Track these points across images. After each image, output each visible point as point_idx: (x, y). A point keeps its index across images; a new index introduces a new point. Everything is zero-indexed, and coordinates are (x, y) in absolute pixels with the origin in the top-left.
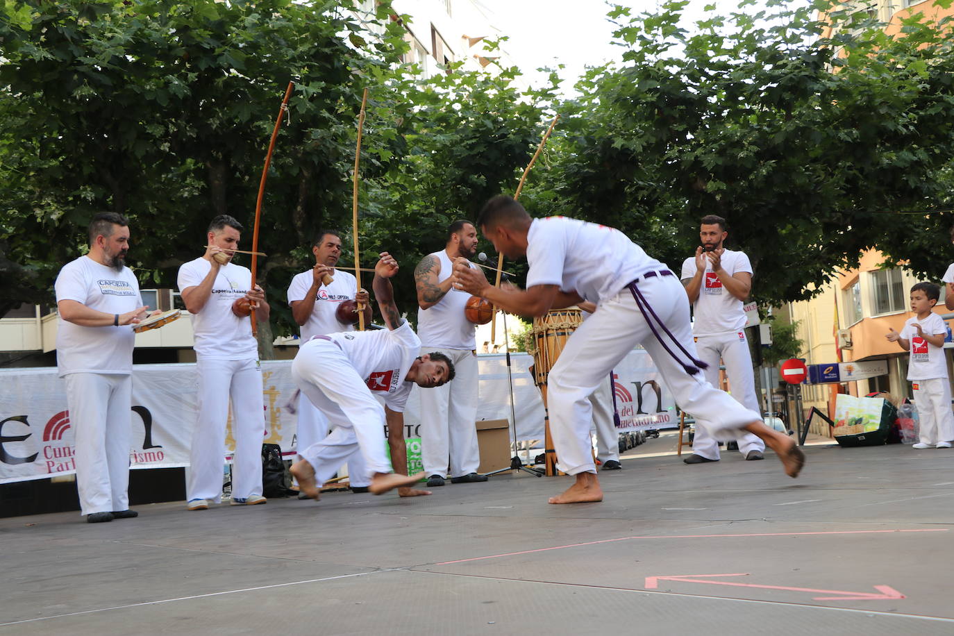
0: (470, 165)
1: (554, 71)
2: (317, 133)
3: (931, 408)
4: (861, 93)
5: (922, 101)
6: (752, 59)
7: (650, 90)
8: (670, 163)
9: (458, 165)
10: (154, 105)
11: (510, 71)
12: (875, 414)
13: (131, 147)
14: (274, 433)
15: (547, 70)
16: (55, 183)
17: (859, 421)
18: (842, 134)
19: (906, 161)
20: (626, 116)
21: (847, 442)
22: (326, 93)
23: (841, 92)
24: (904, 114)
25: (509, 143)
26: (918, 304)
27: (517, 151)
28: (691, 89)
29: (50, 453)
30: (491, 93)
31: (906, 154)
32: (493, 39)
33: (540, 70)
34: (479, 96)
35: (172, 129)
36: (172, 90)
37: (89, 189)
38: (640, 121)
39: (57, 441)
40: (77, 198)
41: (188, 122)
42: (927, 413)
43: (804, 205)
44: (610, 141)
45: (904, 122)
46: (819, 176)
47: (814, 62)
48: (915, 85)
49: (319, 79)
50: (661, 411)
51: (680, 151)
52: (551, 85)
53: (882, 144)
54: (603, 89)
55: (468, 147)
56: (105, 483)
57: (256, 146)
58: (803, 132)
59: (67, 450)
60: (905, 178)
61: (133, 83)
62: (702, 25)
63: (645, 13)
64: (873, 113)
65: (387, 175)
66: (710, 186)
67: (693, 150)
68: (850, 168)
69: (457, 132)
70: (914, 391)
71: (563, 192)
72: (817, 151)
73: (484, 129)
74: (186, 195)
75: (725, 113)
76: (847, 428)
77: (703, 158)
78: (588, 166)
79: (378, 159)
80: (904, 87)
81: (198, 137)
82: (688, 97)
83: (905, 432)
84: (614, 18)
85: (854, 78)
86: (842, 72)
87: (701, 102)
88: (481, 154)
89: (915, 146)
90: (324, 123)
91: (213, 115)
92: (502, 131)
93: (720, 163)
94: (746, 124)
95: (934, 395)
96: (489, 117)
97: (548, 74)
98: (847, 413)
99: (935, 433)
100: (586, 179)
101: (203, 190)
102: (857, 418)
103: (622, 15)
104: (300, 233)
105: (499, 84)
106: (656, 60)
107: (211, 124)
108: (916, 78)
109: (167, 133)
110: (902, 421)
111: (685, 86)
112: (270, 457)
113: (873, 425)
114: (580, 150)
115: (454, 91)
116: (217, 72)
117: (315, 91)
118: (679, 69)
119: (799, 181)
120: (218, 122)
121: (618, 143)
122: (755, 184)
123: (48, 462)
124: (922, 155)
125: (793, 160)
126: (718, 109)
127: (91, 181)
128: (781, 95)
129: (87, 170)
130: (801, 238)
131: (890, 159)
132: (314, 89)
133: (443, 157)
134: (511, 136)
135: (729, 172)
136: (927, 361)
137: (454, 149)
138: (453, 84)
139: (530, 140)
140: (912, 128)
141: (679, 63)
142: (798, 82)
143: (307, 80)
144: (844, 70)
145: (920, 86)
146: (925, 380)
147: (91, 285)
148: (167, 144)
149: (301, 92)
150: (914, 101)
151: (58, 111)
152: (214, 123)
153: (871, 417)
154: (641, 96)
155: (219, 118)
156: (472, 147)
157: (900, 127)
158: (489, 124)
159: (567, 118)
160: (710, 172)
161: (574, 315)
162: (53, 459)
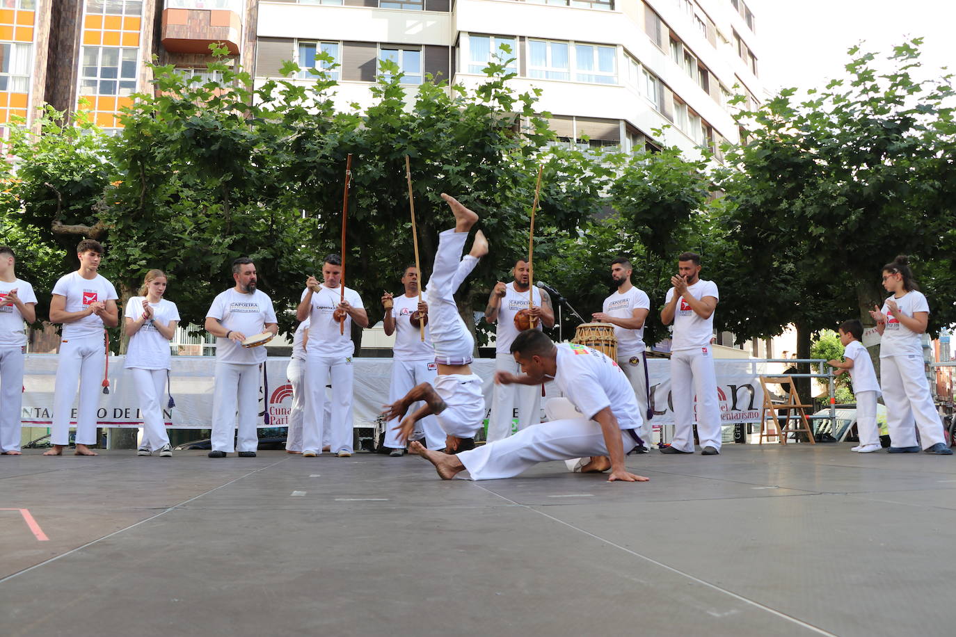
15: (701, 147)
32: (660, 127)
39: (279, 404)
50: (752, 409)
51: (790, 204)
59: (284, 411)
62: (805, 105)
63: (767, 100)
77: (806, 208)
84: (734, 104)
88: (646, 211)
103: (740, 102)
122: (851, 228)
147: (227, 306)
160: (811, 218)
161: (608, 330)
162: (275, 415)
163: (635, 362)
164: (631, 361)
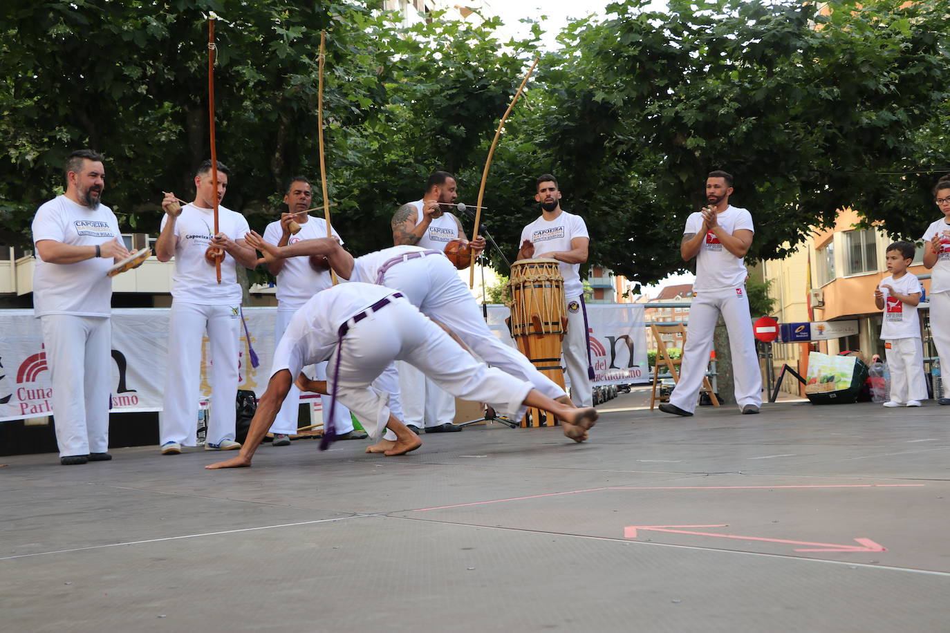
0: (449, 115)
1: (536, 23)
2: (297, 79)
3: (903, 368)
4: (843, 51)
5: (904, 61)
6: (735, 14)
7: (632, 44)
8: (650, 117)
9: (438, 115)
10: (131, 46)
11: (491, 21)
12: (846, 372)
13: (107, 88)
14: (249, 380)
15: (529, 21)
16: (30, 123)
17: (831, 379)
18: (823, 92)
19: (885, 120)
20: (608, 70)
21: (818, 400)
22: (306, 38)
23: (824, 50)
24: (885, 74)
25: (489, 94)
26: (894, 263)
27: (498, 102)
28: (673, 44)
29: (24, 395)
30: (472, 43)
31: (885, 114)
33: (522, 21)
34: (460, 46)
35: (150, 71)
36: (150, 31)
37: (65, 130)
38: (621, 74)
39: (30, 383)
40: (52, 138)
41: (166, 65)
42: (899, 372)
43: (783, 164)
44: (591, 94)
45: (885, 82)
46: (798, 134)
47: (797, 19)
48: (897, 44)
49: (300, 24)
50: (633, 366)
51: (660, 106)
52: (533, 37)
53: (863, 103)
54: (585, 42)
55: (448, 97)
56: (81, 426)
57: (235, 91)
58: (784, 89)
59: (40, 392)
60: (883, 138)
61: (110, 23)
64: (854, 72)
65: (366, 124)
66: (690, 143)
67: (674, 105)
68: (829, 127)
69: (437, 82)
70: (887, 350)
71: (542, 145)
72: (797, 109)
73: (465, 79)
74: (163, 139)
75: (707, 69)
76: (819, 385)
77: (683, 113)
78: (568, 119)
79: (358, 106)
80: (887, 46)
81: (176, 80)
82: (670, 51)
83: (876, 391)
85: (837, 36)
86: (825, 29)
87: (683, 56)
88: (460, 105)
89: (894, 105)
90: (304, 69)
91: (192, 58)
92: (482, 83)
93: (700, 119)
94: (727, 80)
95: (905, 354)
96: (470, 67)
97: (530, 26)
98: (819, 371)
99: (906, 391)
100: (566, 132)
101: (180, 134)
102: (829, 376)
104: (278, 180)
105: (480, 34)
106: (639, 13)
107: (190, 67)
108: (899, 37)
109: (144, 75)
110: (873, 380)
111: (667, 40)
112: (245, 403)
113: (845, 383)
114: (560, 103)
115: (435, 40)
116: (196, 14)
117: (295, 35)
118: (662, 23)
119: (779, 138)
120: (197, 65)
121: (599, 97)
122: (735, 140)
123: (21, 404)
124: (901, 115)
125: (773, 118)
126: (700, 64)
127: (66, 122)
128: (763, 52)
129: (62, 111)
130: (779, 196)
131: (870, 118)
132: (294, 34)
133: (422, 106)
134: (491, 87)
135: (709, 129)
136: (901, 320)
137: (434, 98)
138: (434, 32)
139: (510, 92)
140: (892, 87)
141: (662, 17)
142: (781, 39)
143: (287, 24)
144: (827, 28)
145: (902, 45)
146: (898, 339)
147: (68, 226)
148: (144, 86)
149: (281, 37)
150: (896, 60)
151: (33, 50)
152: (193, 66)
153: (843, 375)
154: (622, 49)
155: (197, 61)
156: (452, 97)
157: (881, 86)
158: (469, 74)
159: (548, 69)
160: (691, 128)
161: (551, 267)
162: (27, 401)
163: (575, 307)
164: (570, 306)
